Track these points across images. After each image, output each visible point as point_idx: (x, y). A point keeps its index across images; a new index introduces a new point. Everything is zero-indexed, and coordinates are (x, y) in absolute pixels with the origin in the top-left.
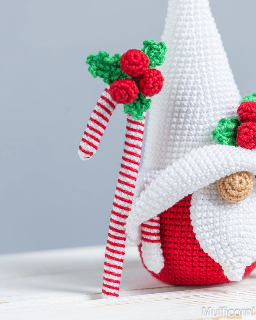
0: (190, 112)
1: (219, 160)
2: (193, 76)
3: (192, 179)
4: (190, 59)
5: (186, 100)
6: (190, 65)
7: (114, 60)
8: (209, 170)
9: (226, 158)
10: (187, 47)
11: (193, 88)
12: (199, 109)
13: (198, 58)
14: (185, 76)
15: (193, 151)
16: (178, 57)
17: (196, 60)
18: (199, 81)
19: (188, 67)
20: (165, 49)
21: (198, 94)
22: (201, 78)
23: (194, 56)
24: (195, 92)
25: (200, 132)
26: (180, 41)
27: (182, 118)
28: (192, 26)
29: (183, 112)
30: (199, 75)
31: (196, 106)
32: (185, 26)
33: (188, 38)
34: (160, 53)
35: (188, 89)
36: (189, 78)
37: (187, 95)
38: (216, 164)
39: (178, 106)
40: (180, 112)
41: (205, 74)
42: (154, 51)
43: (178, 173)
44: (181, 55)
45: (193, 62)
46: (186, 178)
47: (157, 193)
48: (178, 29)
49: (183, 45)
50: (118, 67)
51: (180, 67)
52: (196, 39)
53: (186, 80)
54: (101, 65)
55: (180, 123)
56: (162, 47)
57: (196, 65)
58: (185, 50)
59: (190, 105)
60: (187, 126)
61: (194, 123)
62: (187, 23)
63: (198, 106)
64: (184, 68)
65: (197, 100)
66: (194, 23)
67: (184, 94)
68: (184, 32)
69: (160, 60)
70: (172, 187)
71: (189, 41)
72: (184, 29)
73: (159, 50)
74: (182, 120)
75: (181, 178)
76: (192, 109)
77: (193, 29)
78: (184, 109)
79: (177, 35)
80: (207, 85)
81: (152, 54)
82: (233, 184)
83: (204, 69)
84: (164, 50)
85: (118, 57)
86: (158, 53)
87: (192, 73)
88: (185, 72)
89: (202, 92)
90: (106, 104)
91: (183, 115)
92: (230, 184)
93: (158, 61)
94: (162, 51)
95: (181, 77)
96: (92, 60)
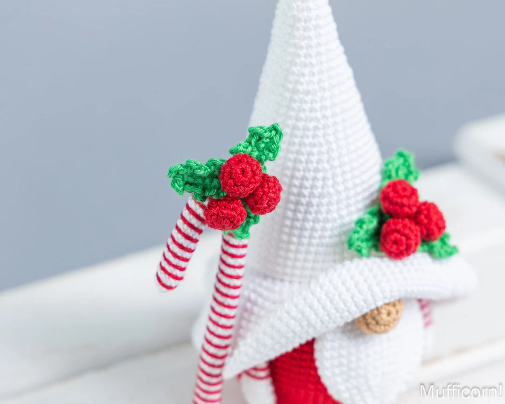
0: (312, 206)
1: (360, 292)
2: (315, 150)
3: (322, 322)
4: (312, 125)
5: (306, 188)
6: (311, 133)
7: (209, 170)
8: (346, 309)
9: (369, 288)
10: (307, 107)
11: (316, 170)
12: (325, 201)
13: (323, 122)
14: (304, 150)
15: (322, 278)
16: (294, 121)
17: (320, 126)
18: (325, 157)
19: (307, 137)
20: (280, 135)
21: (324, 179)
22: (328, 153)
23: (318, 120)
24: (320, 175)
25: (327, 234)
26: (296, 97)
27: (300, 212)
28: (313, 74)
29: (302, 204)
30: (325, 148)
31: (321, 196)
32: (303, 75)
33: (308, 93)
34: (274, 143)
35: (309, 170)
36: (310, 154)
37: (307, 180)
38: (356, 299)
39: (294, 194)
40: (297, 203)
41: (334, 146)
42: (265, 141)
43: (302, 313)
44: (298, 119)
45: (316, 128)
46: (313, 321)
47: (272, 338)
48: (292, 78)
49: (301, 103)
50: (215, 178)
51: (296, 136)
52: (319, 94)
53: (306, 157)
54: (190, 178)
55: (298, 220)
56: (276, 133)
57: (320, 133)
58: (304, 110)
59: (312, 195)
60: (308, 225)
61: (318, 221)
62: (306, 71)
63: (323, 197)
64: (302, 137)
65: (323, 188)
66: (316, 69)
67: (304, 178)
68: (302, 84)
69: (274, 154)
70: (293, 332)
71: (308, 98)
72: (302, 80)
73: (271, 138)
74: (300, 216)
75: (307, 320)
76: (315, 201)
77: (315, 79)
78: (304, 201)
79: (290, 86)
80: (336, 163)
81: (263, 145)
82: (378, 318)
83: (332, 139)
84: (280, 137)
85: (214, 164)
86: (270, 142)
87: (314, 145)
88: (304, 145)
89: (329, 175)
90: (196, 223)
91: (302, 209)
92: (374, 318)
93: (271, 155)
94: (276, 139)
95: (298, 152)
96: (178, 173)
